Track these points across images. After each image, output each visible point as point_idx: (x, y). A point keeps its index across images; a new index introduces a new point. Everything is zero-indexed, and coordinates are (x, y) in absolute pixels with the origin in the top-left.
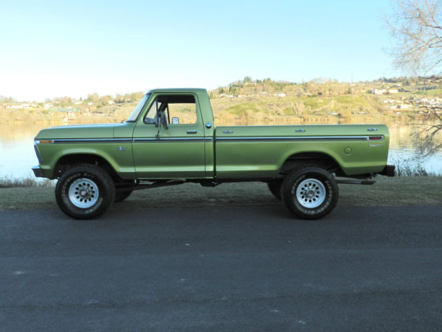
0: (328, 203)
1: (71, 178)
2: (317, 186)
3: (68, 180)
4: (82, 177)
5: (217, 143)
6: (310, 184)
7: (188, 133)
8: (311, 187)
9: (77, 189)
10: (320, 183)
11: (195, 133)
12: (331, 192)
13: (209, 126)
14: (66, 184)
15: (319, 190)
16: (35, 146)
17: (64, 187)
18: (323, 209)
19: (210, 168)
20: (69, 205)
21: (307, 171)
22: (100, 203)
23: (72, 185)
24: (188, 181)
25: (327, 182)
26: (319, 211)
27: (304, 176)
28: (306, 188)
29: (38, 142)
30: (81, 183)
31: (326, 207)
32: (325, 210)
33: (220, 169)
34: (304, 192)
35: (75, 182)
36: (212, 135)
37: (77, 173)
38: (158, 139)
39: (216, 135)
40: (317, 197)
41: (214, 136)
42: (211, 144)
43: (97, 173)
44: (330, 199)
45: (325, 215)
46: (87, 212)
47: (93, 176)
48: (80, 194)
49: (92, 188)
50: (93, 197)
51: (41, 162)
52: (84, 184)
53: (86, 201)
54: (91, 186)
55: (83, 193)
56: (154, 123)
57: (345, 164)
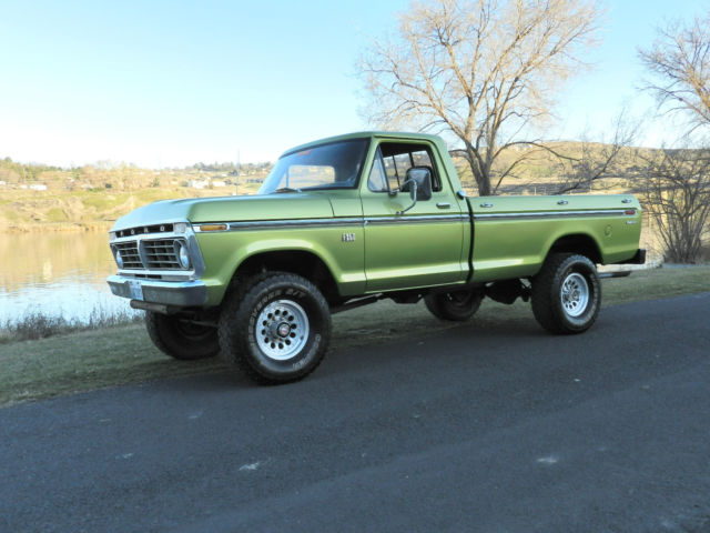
0: (594, 307)
1: (265, 300)
2: (577, 283)
3: (260, 306)
5: (476, 224)
7: (439, 207)
9: (264, 324)
10: (582, 278)
11: (447, 207)
12: (596, 290)
14: (256, 313)
17: (252, 321)
18: (590, 316)
19: (465, 267)
21: (574, 262)
22: (316, 345)
23: (261, 316)
24: (385, 295)
25: (592, 276)
26: (586, 320)
29: (196, 229)
33: (479, 265)
35: (266, 309)
36: (467, 210)
37: (276, 289)
39: (474, 210)
40: (578, 300)
41: (471, 213)
42: (468, 224)
44: (596, 300)
46: (296, 367)
47: (301, 295)
48: (278, 332)
49: (291, 318)
50: (293, 335)
51: (201, 273)
52: (277, 312)
53: (281, 346)
54: (290, 314)
55: (284, 330)
56: (383, 191)
57: (606, 250)
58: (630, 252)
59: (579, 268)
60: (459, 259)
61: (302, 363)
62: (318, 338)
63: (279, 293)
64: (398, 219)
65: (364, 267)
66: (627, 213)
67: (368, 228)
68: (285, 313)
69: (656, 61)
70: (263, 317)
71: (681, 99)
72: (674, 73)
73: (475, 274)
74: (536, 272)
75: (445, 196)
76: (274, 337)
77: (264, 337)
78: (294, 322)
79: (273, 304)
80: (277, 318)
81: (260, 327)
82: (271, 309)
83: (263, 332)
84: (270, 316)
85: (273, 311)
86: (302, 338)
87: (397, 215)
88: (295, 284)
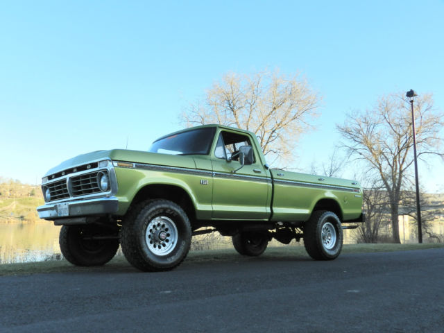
3: (150, 218)
4: (163, 214)
5: (275, 185)
7: (255, 172)
9: (151, 231)
10: (332, 226)
11: (259, 172)
12: (340, 234)
13: (267, 167)
18: (337, 249)
19: (268, 210)
21: (328, 216)
22: (181, 248)
25: (337, 225)
27: (326, 220)
29: (115, 164)
33: (277, 210)
35: (153, 221)
36: (270, 176)
39: (273, 176)
40: (330, 239)
41: (272, 178)
42: (270, 184)
44: (340, 240)
46: (170, 261)
48: (159, 237)
49: (167, 230)
50: (167, 241)
51: (115, 192)
52: (159, 225)
53: (160, 247)
54: (166, 227)
55: (163, 235)
56: (223, 158)
57: (345, 211)
58: (357, 214)
59: (330, 220)
60: (265, 205)
61: (173, 258)
63: (161, 211)
64: (232, 175)
65: (212, 202)
66: (355, 191)
67: (215, 178)
68: (163, 226)
69: (347, 131)
70: (150, 226)
71: (361, 154)
72: (356, 139)
73: (274, 215)
74: (307, 219)
75: (258, 166)
76: (156, 240)
77: (150, 240)
78: (169, 232)
79: (157, 218)
80: (158, 228)
81: (148, 233)
82: (155, 222)
83: (150, 236)
84: (154, 226)
85: (156, 224)
86: (173, 243)
87: (232, 173)
88: (172, 207)
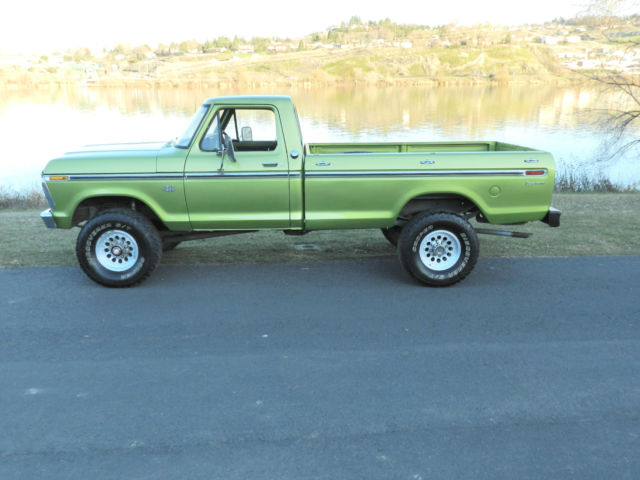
0: (463, 265)
1: (99, 230)
2: (448, 240)
3: (94, 233)
4: (113, 227)
5: (307, 180)
6: (439, 237)
7: (265, 165)
8: (440, 241)
9: (107, 244)
10: (456, 238)
11: (276, 165)
12: (468, 249)
13: (294, 155)
14: (91, 238)
15: (451, 246)
16: (43, 185)
17: (89, 243)
18: (456, 273)
19: (297, 216)
20: (97, 268)
22: (140, 265)
23: (99, 240)
25: (463, 235)
26: (450, 275)
27: (430, 227)
28: (434, 243)
29: (47, 178)
30: (113, 237)
31: (460, 269)
32: (459, 274)
33: (311, 216)
34: (430, 247)
35: (103, 236)
36: (300, 168)
37: (105, 223)
38: (221, 175)
39: (306, 169)
40: (449, 254)
41: (303, 171)
42: (299, 180)
43: (135, 223)
44: (466, 259)
45: (458, 281)
46: (123, 277)
47: (128, 228)
48: (112, 252)
49: (128, 243)
50: (130, 255)
51: (53, 208)
52: (117, 238)
53: (120, 261)
54: (127, 239)
55: (116, 251)
56: (215, 150)
57: (491, 210)
58: (541, 213)
60: (290, 209)
61: (129, 275)
62: (143, 260)
63: (109, 225)
65: (188, 210)
66: (528, 173)
67: (188, 182)
68: (123, 239)
73: (307, 223)
74: (391, 225)
75: (276, 155)
77: (106, 254)
78: (131, 246)
79: (110, 232)
83: (106, 250)
84: (111, 239)
87: (220, 171)
